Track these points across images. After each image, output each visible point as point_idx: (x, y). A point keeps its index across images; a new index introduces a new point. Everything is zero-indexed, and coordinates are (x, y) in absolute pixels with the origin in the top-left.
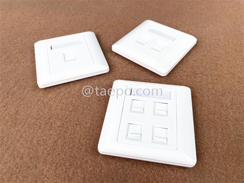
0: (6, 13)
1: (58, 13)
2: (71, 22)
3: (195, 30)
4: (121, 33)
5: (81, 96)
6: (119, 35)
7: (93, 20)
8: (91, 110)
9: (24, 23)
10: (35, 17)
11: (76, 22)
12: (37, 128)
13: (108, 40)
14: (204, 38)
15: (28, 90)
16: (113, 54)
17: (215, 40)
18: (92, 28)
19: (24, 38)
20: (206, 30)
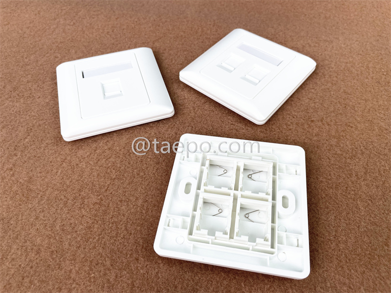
0: (10, 13)
1: (94, 13)
2: (115, 30)
3: (315, 46)
4: (195, 49)
5: (129, 155)
6: (192, 52)
7: (150, 27)
8: (145, 178)
9: (39, 29)
10: (58, 20)
11: (124, 29)
12: (61, 206)
13: (173, 62)
14: (328, 60)
15: (47, 143)
16: (182, 85)
17: (347, 63)
18: (149, 40)
19: (40, 56)
20: (333, 47)
